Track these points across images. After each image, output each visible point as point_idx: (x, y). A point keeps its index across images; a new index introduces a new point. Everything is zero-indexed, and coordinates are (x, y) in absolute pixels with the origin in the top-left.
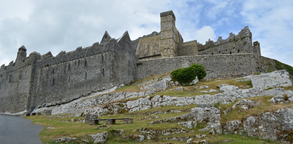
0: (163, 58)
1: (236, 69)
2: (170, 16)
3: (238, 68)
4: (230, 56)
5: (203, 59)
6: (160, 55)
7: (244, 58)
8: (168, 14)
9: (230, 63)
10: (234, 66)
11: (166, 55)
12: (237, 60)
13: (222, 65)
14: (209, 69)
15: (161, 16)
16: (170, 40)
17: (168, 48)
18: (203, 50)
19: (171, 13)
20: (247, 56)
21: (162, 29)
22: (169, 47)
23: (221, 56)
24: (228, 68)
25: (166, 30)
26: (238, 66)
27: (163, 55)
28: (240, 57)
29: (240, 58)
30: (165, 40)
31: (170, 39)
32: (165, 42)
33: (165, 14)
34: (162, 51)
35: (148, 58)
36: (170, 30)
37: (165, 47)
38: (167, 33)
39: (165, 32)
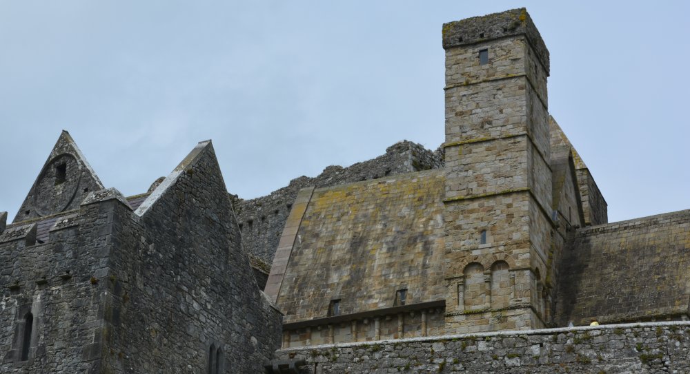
0: (459, 329)
2: (508, 42)
6: (436, 310)
8: (499, 32)
11: (481, 313)
15: (447, 46)
16: (509, 206)
17: (499, 264)
19: (517, 25)
21: (456, 130)
22: (500, 257)
25: (482, 137)
27: (461, 308)
30: (475, 205)
31: (508, 200)
32: (474, 215)
33: (473, 31)
34: (450, 279)
35: (354, 328)
36: (514, 137)
37: (475, 253)
38: (488, 159)
39: (474, 150)
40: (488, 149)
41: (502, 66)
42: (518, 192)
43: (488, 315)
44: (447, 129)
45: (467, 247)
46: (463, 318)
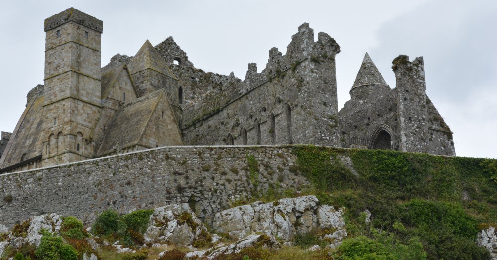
0: (47, 164)
1: (115, 199)
2: (66, 26)
3: (119, 196)
4: (103, 163)
5: (31, 180)
6: (39, 159)
7: (138, 165)
8: (63, 21)
9: (100, 184)
10: (110, 193)
11: (53, 157)
12: (120, 172)
13: (80, 193)
14: (44, 209)
15: (46, 30)
16: (64, 105)
17: (60, 133)
19: (69, 16)
20: (147, 157)
21: (48, 71)
22: (60, 131)
23: (78, 164)
24: (95, 199)
25: (56, 73)
26: (120, 189)
27: (47, 156)
28: (129, 162)
29: (127, 166)
30: (52, 107)
31: (63, 103)
32: (52, 112)
33: (54, 22)
34: (44, 143)
35: (28, 166)
36: (67, 72)
37: (52, 129)
38: (58, 84)
39: (53, 80)
40: (58, 79)
41: (64, 38)
42: (66, 98)
43: (55, 158)
44: (45, 71)
45: (50, 127)
46: (48, 160)
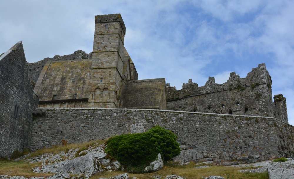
0: (92, 107)
1: (241, 145)
2: (114, 23)
3: (243, 144)
4: (229, 119)
5: (175, 118)
6: (86, 101)
7: (256, 125)
8: (112, 20)
9: (229, 132)
10: (236, 140)
11: (99, 103)
12: (243, 127)
13: (213, 135)
14: (185, 141)
15: (96, 22)
16: (110, 72)
17: (105, 89)
18: (177, 100)
19: (117, 18)
20: (262, 122)
21: (96, 48)
22: (106, 87)
23: (211, 115)
24: (225, 142)
25: (104, 50)
26: (244, 139)
27: (93, 101)
28: (249, 122)
29: (248, 125)
30: (100, 70)
31: (110, 70)
32: (99, 74)
33: (104, 19)
34: (90, 92)
35: (60, 104)
36: (114, 51)
37: (99, 85)
38: (105, 57)
39: (101, 54)
40: (105, 54)
42: (113, 68)
43: (101, 104)
44: (94, 47)
45: (96, 83)
46: (93, 104)
